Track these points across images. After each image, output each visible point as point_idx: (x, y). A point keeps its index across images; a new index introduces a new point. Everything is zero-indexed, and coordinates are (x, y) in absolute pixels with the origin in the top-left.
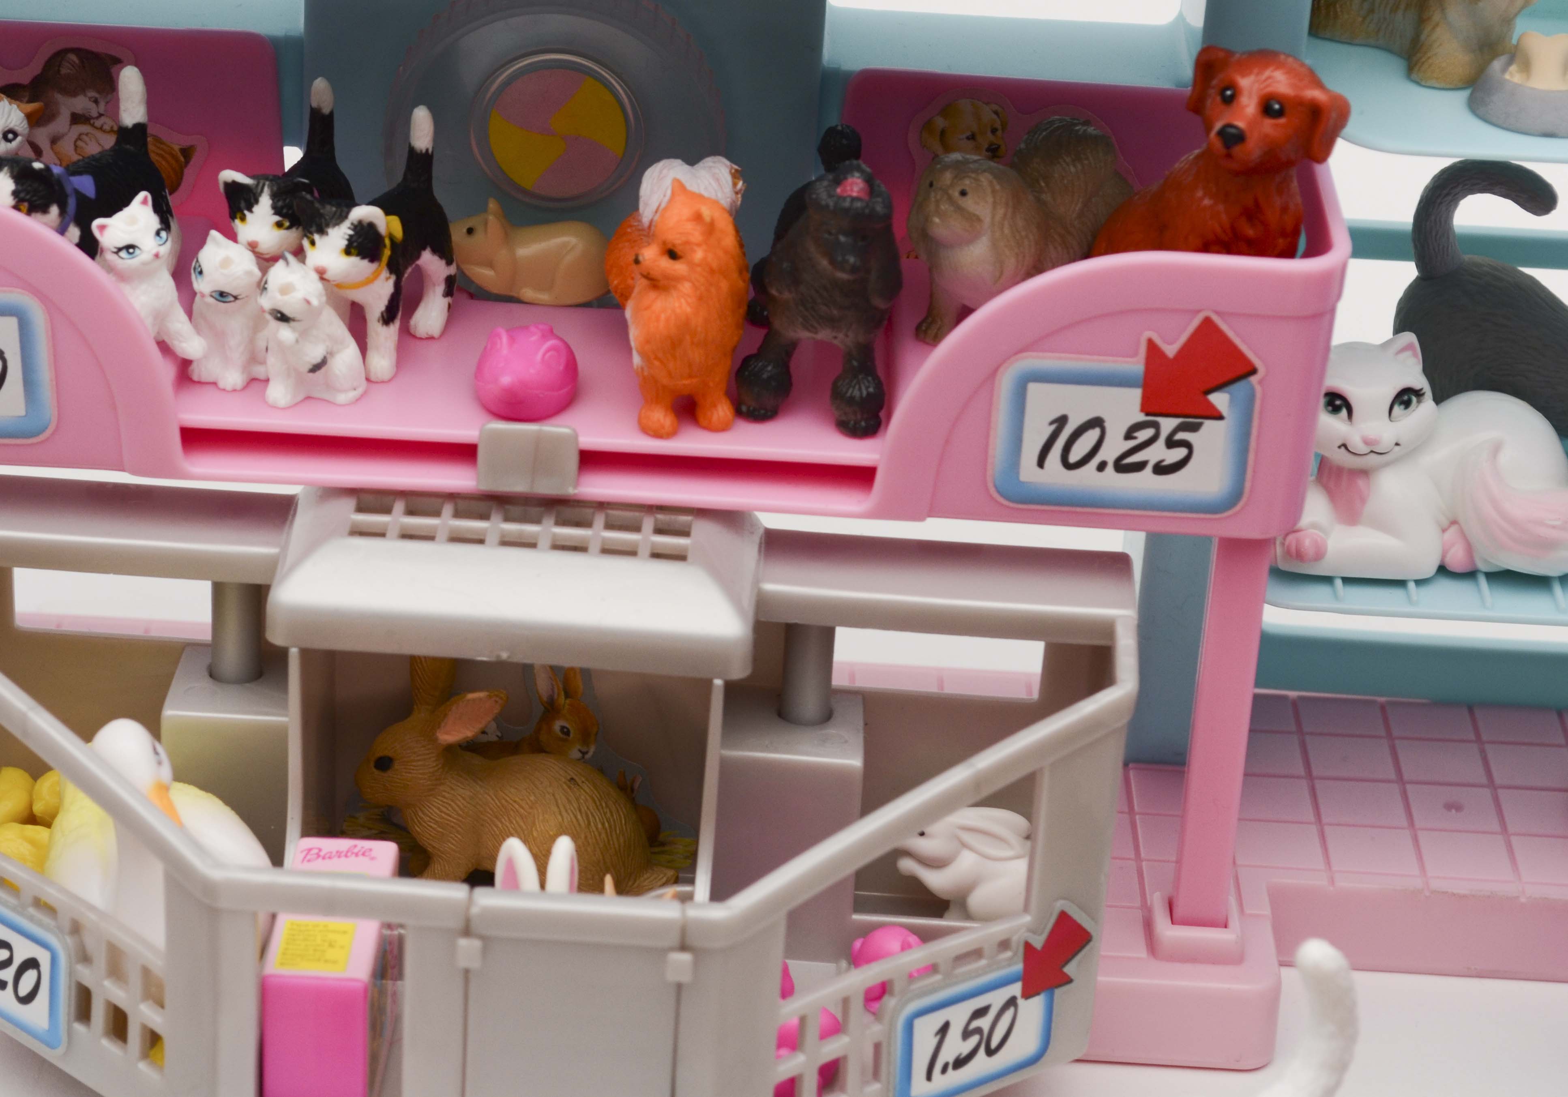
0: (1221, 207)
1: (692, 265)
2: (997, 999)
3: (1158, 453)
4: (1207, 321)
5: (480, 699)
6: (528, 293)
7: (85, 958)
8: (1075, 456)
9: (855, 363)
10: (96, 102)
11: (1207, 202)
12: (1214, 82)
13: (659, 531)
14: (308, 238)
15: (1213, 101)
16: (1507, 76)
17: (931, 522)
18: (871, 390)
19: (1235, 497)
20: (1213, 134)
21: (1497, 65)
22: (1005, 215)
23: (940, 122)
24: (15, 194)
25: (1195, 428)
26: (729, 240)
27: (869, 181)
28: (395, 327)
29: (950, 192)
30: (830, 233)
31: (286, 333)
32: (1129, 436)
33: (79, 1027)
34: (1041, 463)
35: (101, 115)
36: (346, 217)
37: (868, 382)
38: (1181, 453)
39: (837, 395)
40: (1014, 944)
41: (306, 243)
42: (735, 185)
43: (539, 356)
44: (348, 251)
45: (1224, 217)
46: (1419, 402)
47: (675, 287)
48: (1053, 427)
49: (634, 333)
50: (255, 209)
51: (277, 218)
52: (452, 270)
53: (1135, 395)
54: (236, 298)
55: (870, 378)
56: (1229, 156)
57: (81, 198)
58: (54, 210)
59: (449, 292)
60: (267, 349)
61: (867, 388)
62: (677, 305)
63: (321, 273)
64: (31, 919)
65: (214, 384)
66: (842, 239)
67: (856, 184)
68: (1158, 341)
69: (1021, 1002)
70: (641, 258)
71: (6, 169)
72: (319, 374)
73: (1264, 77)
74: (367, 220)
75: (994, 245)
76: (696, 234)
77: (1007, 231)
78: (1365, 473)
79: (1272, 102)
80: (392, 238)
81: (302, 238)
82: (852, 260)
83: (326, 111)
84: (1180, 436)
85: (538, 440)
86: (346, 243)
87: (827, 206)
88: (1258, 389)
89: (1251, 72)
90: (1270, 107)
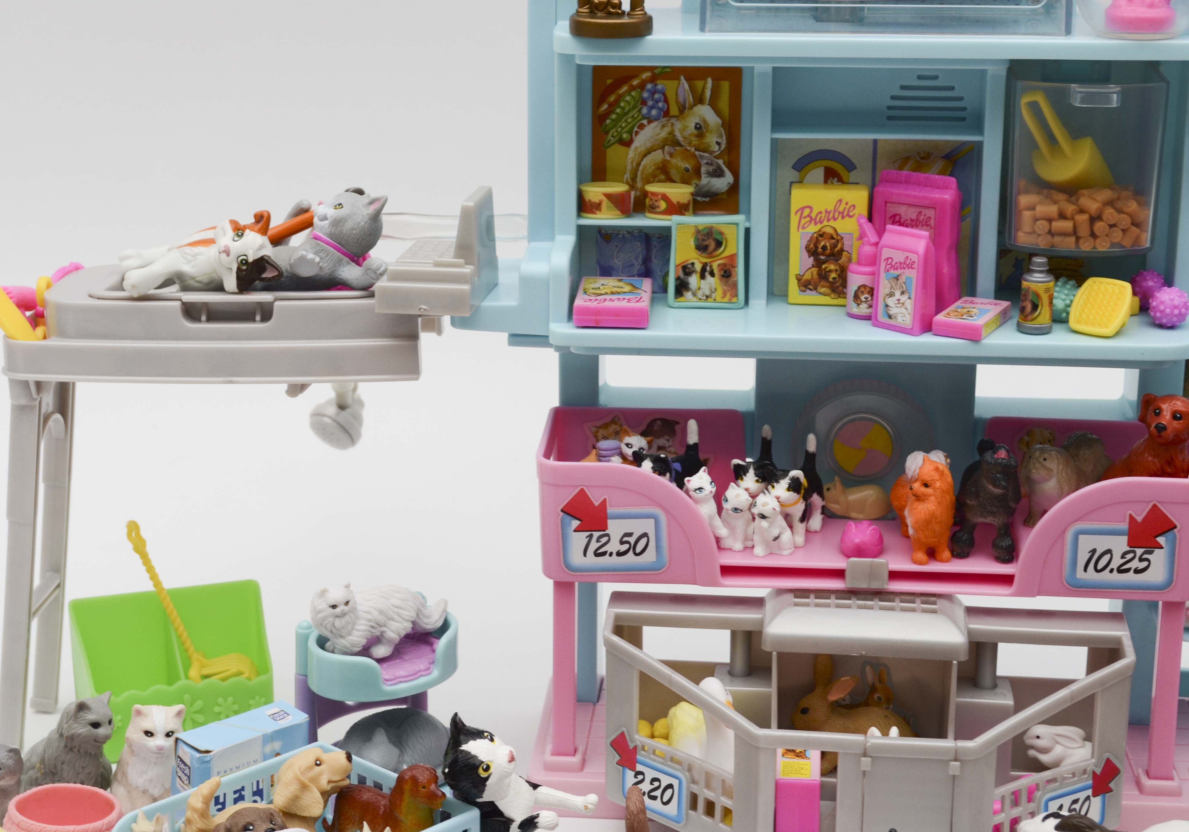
0: (1156, 460)
1: (935, 489)
2: (1082, 796)
3: (1135, 564)
4: (1155, 506)
5: (847, 680)
6: (854, 515)
7: (694, 782)
8: (1100, 566)
9: (1002, 532)
10: (668, 441)
11: (1150, 458)
12: (1150, 408)
13: (922, 603)
14: (771, 485)
15: (1150, 416)
18: (1010, 543)
19: (1169, 583)
20: (1152, 428)
23: (1027, 438)
24: (653, 468)
25: (1151, 553)
26: (950, 479)
27: (1008, 451)
28: (804, 524)
30: (993, 474)
31: (764, 523)
32: (1123, 557)
33: (691, 812)
34: (1085, 570)
35: (670, 446)
36: (787, 475)
37: (1008, 540)
38: (1145, 564)
39: (994, 545)
40: (1088, 772)
41: (770, 487)
42: (946, 461)
43: (868, 532)
44: (789, 489)
45: (1158, 464)
47: (927, 499)
48: (1090, 554)
49: (909, 521)
50: (747, 475)
51: (757, 478)
52: (823, 503)
53: (1125, 539)
54: (741, 511)
55: (1008, 538)
56: (1160, 436)
57: (677, 471)
58: (668, 475)
59: (823, 513)
60: (754, 533)
61: (1008, 543)
62: (929, 506)
63: (778, 498)
64: (670, 767)
65: (731, 549)
66: (998, 475)
67: (1003, 453)
68: (1134, 515)
69: (1092, 798)
70: (913, 487)
71: (648, 459)
72: (777, 541)
73: (1172, 404)
74: (796, 476)
75: (1059, 481)
76: (936, 476)
77: (1064, 475)
79: (1177, 414)
80: (804, 486)
81: (768, 486)
82: (1004, 483)
83: (769, 438)
84: (1145, 556)
85: (872, 565)
86: (787, 486)
87: (991, 463)
88: (1178, 535)
89: (1166, 403)
90: (1176, 416)
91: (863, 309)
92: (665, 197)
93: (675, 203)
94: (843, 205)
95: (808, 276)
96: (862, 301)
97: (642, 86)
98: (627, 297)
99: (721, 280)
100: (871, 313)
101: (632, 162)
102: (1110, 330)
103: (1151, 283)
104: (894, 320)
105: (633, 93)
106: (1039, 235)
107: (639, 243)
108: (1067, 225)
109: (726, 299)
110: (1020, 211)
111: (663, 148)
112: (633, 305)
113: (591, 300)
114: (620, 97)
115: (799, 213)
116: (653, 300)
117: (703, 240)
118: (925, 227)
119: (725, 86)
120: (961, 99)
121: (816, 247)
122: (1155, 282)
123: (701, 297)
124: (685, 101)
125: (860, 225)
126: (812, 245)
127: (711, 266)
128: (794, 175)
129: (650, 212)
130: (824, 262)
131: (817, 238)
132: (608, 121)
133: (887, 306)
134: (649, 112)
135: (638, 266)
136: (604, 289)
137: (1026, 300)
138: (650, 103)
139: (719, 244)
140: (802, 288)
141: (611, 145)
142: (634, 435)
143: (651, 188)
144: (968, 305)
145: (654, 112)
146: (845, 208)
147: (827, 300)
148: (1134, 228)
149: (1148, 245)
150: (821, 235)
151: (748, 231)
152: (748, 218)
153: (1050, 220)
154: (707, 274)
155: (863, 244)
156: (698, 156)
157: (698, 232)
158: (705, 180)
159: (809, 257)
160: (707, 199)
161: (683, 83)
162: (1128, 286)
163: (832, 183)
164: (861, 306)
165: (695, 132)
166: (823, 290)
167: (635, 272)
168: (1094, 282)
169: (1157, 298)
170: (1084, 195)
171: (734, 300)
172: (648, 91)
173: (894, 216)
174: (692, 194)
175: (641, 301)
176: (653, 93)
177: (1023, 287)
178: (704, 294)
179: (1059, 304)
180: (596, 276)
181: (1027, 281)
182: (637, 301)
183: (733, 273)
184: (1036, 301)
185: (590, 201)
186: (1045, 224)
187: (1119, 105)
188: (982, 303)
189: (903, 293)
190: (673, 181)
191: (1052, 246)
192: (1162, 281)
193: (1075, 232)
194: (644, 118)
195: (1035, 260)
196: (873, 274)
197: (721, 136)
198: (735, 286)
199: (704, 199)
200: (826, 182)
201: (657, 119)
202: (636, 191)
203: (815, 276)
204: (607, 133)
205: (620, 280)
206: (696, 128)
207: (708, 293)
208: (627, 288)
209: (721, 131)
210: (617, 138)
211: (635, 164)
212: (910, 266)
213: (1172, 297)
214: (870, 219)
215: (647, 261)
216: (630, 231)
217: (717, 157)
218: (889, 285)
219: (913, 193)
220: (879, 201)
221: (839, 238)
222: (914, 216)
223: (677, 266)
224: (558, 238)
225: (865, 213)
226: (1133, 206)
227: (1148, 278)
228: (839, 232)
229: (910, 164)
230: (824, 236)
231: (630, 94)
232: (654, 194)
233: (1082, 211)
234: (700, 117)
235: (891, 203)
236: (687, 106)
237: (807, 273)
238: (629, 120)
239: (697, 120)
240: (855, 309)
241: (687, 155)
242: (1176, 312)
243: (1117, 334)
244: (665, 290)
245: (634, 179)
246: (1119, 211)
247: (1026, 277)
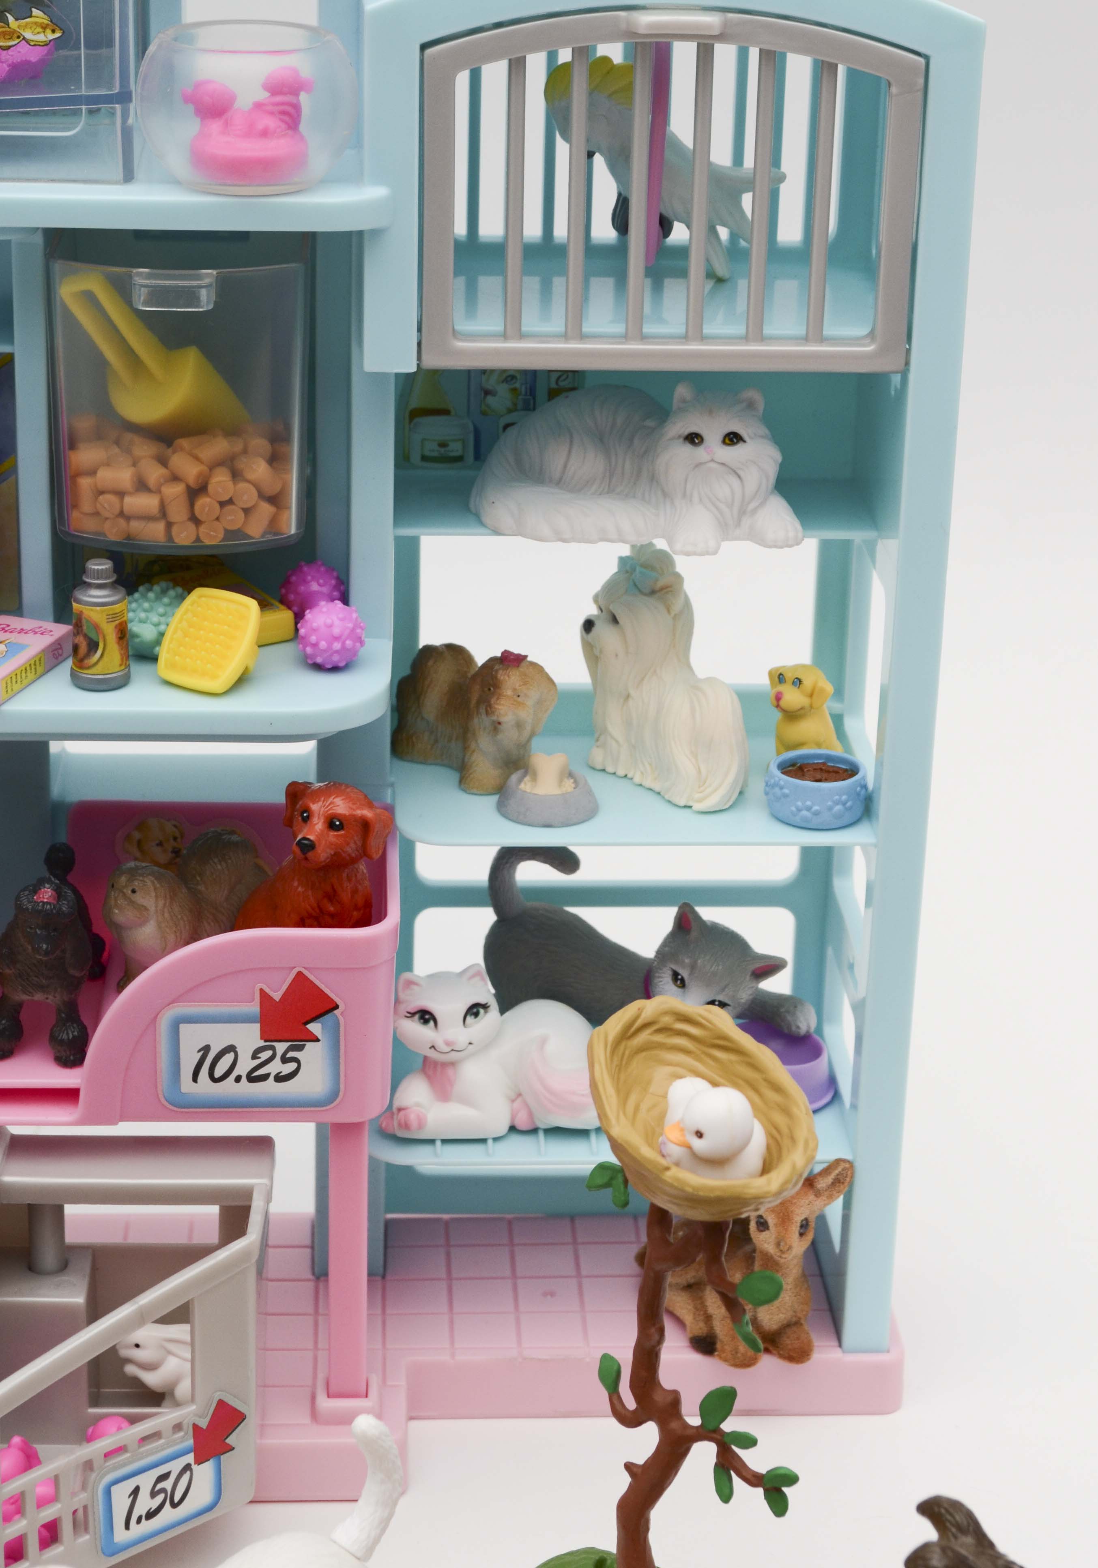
0: (310, 893)
2: (175, 1467)
3: (276, 1067)
4: (300, 974)
8: (219, 1072)
9: (64, 1015)
11: (300, 889)
12: (297, 807)
15: (297, 820)
16: (522, 786)
17: (122, 1124)
18: (76, 1033)
19: (334, 1095)
20: (295, 844)
21: (514, 778)
22: (165, 904)
23: (137, 835)
25: (300, 1048)
27: (57, 890)
29: (125, 891)
30: (31, 928)
32: (254, 1057)
34: (195, 1079)
37: (74, 1028)
38: (292, 1066)
39: (53, 1039)
40: (185, 1427)
45: (312, 899)
46: (486, 1012)
48: (201, 1053)
53: (256, 1028)
55: (75, 1025)
56: (306, 859)
61: (73, 1032)
66: (39, 932)
67: (46, 892)
68: (267, 990)
69: (195, 1467)
73: (328, 803)
75: (159, 926)
77: (166, 915)
78: (453, 1064)
79: (335, 820)
82: (45, 946)
84: (290, 1054)
87: (27, 909)
88: (341, 1019)
89: (319, 801)
90: (333, 823)
102: (220, 684)
103: (314, 587)
106: (107, 519)
108: (150, 502)
110: (76, 477)
122: (319, 585)
137: (79, 630)
148: (264, 505)
149: (293, 531)
153: (121, 494)
162: (251, 602)
168: (200, 597)
169: (308, 620)
170: (182, 449)
177: (74, 611)
179: (144, 631)
181: (79, 602)
184: (94, 637)
186: (113, 499)
187: (212, 308)
191: (125, 539)
192: (333, 582)
193: (163, 514)
195: (90, 566)
213: (329, 621)
226: (260, 468)
227: (307, 580)
233: (175, 478)
242: (337, 646)
243: (242, 681)
246: (236, 475)
247: (79, 594)
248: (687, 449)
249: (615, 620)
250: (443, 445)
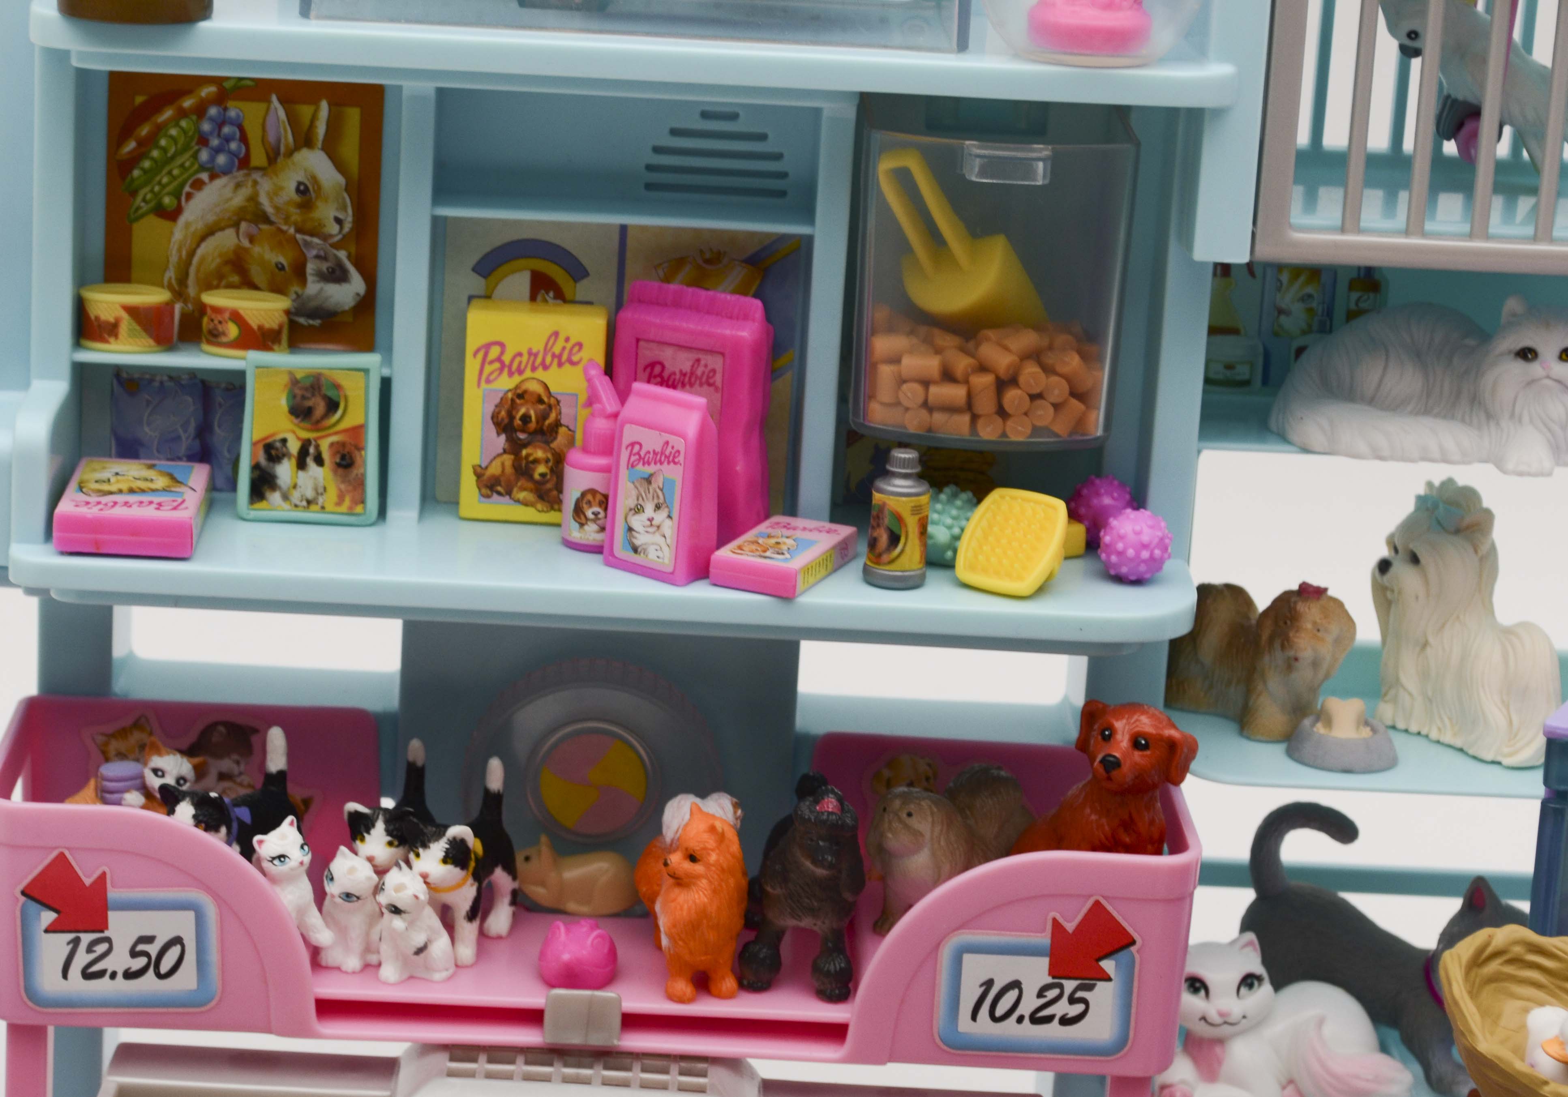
0: (1104, 821)
1: (708, 866)
3: (1062, 1008)
4: (1097, 904)
6: (572, 906)
8: (1000, 1011)
9: (830, 945)
10: (238, 763)
11: (1094, 817)
12: (1096, 727)
13: (682, 1073)
14: (413, 851)
15: (1095, 739)
16: (1315, 729)
17: (891, 1066)
19: (1122, 1042)
20: (1096, 764)
21: (1307, 722)
22: (941, 831)
23: (886, 773)
24: (195, 817)
25: (1090, 988)
26: (735, 847)
27: (840, 801)
28: (475, 924)
29: (900, 814)
30: (812, 840)
31: (398, 923)
32: (1040, 995)
34: (974, 1017)
35: (240, 774)
36: (444, 835)
37: (841, 959)
38: (1080, 1008)
39: (816, 969)
41: (412, 856)
42: (735, 813)
43: (589, 941)
44: (445, 861)
45: (1107, 828)
46: (1260, 985)
47: (695, 884)
48: (983, 988)
49: (663, 922)
50: (373, 831)
51: (389, 838)
52: (516, 885)
53: (1044, 962)
54: (358, 898)
55: (841, 957)
56: (1109, 779)
57: (241, 823)
58: (223, 830)
59: (514, 902)
60: (380, 939)
61: (839, 964)
62: (696, 896)
63: (425, 877)
65: (338, 969)
66: (821, 843)
67: (831, 802)
68: (1061, 920)
70: (669, 862)
71: (188, 799)
72: (422, 955)
73: (1133, 721)
74: (459, 837)
75: (933, 854)
76: (711, 842)
77: (943, 843)
78: (1220, 1041)
79: (1140, 739)
80: (476, 854)
81: (409, 852)
82: (830, 858)
83: (420, 763)
84: (1079, 994)
85: (591, 1001)
86: (443, 854)
87: (810, 819)
88: (1137, 956)
89: (1123, 718)
90: (1137, 742)
91: (590, 534)
92: (236, 317)
93: (255, 327)
94: (560, 343)
95: (495, 469)
96: (587, 519)
97: (200, 111)
98: (157, 499)
99: (335, 472)
100: (603, 541)
101: (179, 250)
102: (1027, 585)
103: (1107, 501)
104: (642, 554)
105: (184, 123)
106: (907, 409)
107: (190, 399)
108: (956, 393)
109: (344, 508)
110: (874, 366)
111: (236, 225)
112: (166, 514)
113: (88, 503)
114: (159, 129)
115: (480, 355)
116: (210, 505)
117: (304, 398)
118: (705, 387)
119: (353, 116)
120: (778, 157)
121: (511, 417)
122: (1113, 498)
123: (298, 503)
124: (279, 141)
125: (589, 380)
126: (503, 413)
127: (317, 447)
128: (477, 283)
129: (209, 342)
130: (525, 445)
131: (512, 400)
132: (136, 173)
133: (630, 529)
134: (212, 159)
135: (187, 441)
136: (118, 481)
137: (878, 525)
138: (215, 142)
139: (332, 406)
140: (484, 491)
141: (142, 216)
142: (168, 753)
143: (212, 299)
144: (778, 532)
145: (221, 159)
146: (564, 348)
147: (530, 513)
148: (1074, 402)
149: (1100, 432)
150: (521, 395)
151: (386, 385)
152: (388, 360)
153: (926, 383)
154: (310, 461)
155: (593, 415)
156: (301, 242)
157: (294, 382)
158: (313, 287)
159: (498, 434)
160: (317, 322)
161: (276, 109)
162: (1060, 506)
163: (545, 301)
164: (586, 527)
165: (296, 198)
166: (522, 495)
167: (183, 450)
168: (1002, 497)
169: (1112, 528)
170: (988, 339)
171: (359, 509)
172: (212, 119)
173: (652, 365)
174: (288, 312)
175: (183, 506)
176: (220, 124)
177: (874, 502)
178: (302, 498)
179: (939, 533)
180: (110, 456)
181: (881, 491)
182: (175, 508)
183: (358, 460)
184: (895, 529)
185: (97, 318)
186: (918, 388)
187: (1047, 182)
188: (804, 529)
189: (658, 507)
190: (254, 287)
191: (930, 430)
192: (1128, 497)
193: (969, 405)
194: (202, 168)
195: (896, 455)
196: (607, 470)
197: (344, 208)
198: (360, 484)
199: (311, 322)
200: (533, 298)
201: (226, 172)
202: (185, 302)
203: (509, 470)
204: (134, 193)
205: (151, 467)
206: (298, 190)
207: (310, 494)
208: (161, 482)
209: (344, 199)
210: (152, 204)
211: (184, 253)
212: (672, 460)
213: (1138, 528)
214: (609, 370)
215: (204, 431)
216: (174, 375)
217: (337, 246)
218: (634, 493)
219: (685, 325)
220: (625, 338)
221: (552, 401)
222: (687, 367)
223: (254, 444)
224: (38, 385)
225: (600, 358)
226: (1072, 362)
227: (1103, 491)
228: (552, 390)
229: (687, 271)
230: (526, 397)
231: (177, 125)
232: (217, 310)
233: (983, 368)
234: (305, 170)
235: (648, 341)
236: (282, 149)
237: (494, 463)
238: (176, 172)
239: (301, 177)
240: (576, 534)
241: (281, 240)
242: (1145, 554)
243: (1041, 591)
244: (233, 486)
245: (183, 280)
246: (1048, 370)
247: (881, 484)
248: (1518, 367)
249: (1415, 559)
250: (1229, 367)
